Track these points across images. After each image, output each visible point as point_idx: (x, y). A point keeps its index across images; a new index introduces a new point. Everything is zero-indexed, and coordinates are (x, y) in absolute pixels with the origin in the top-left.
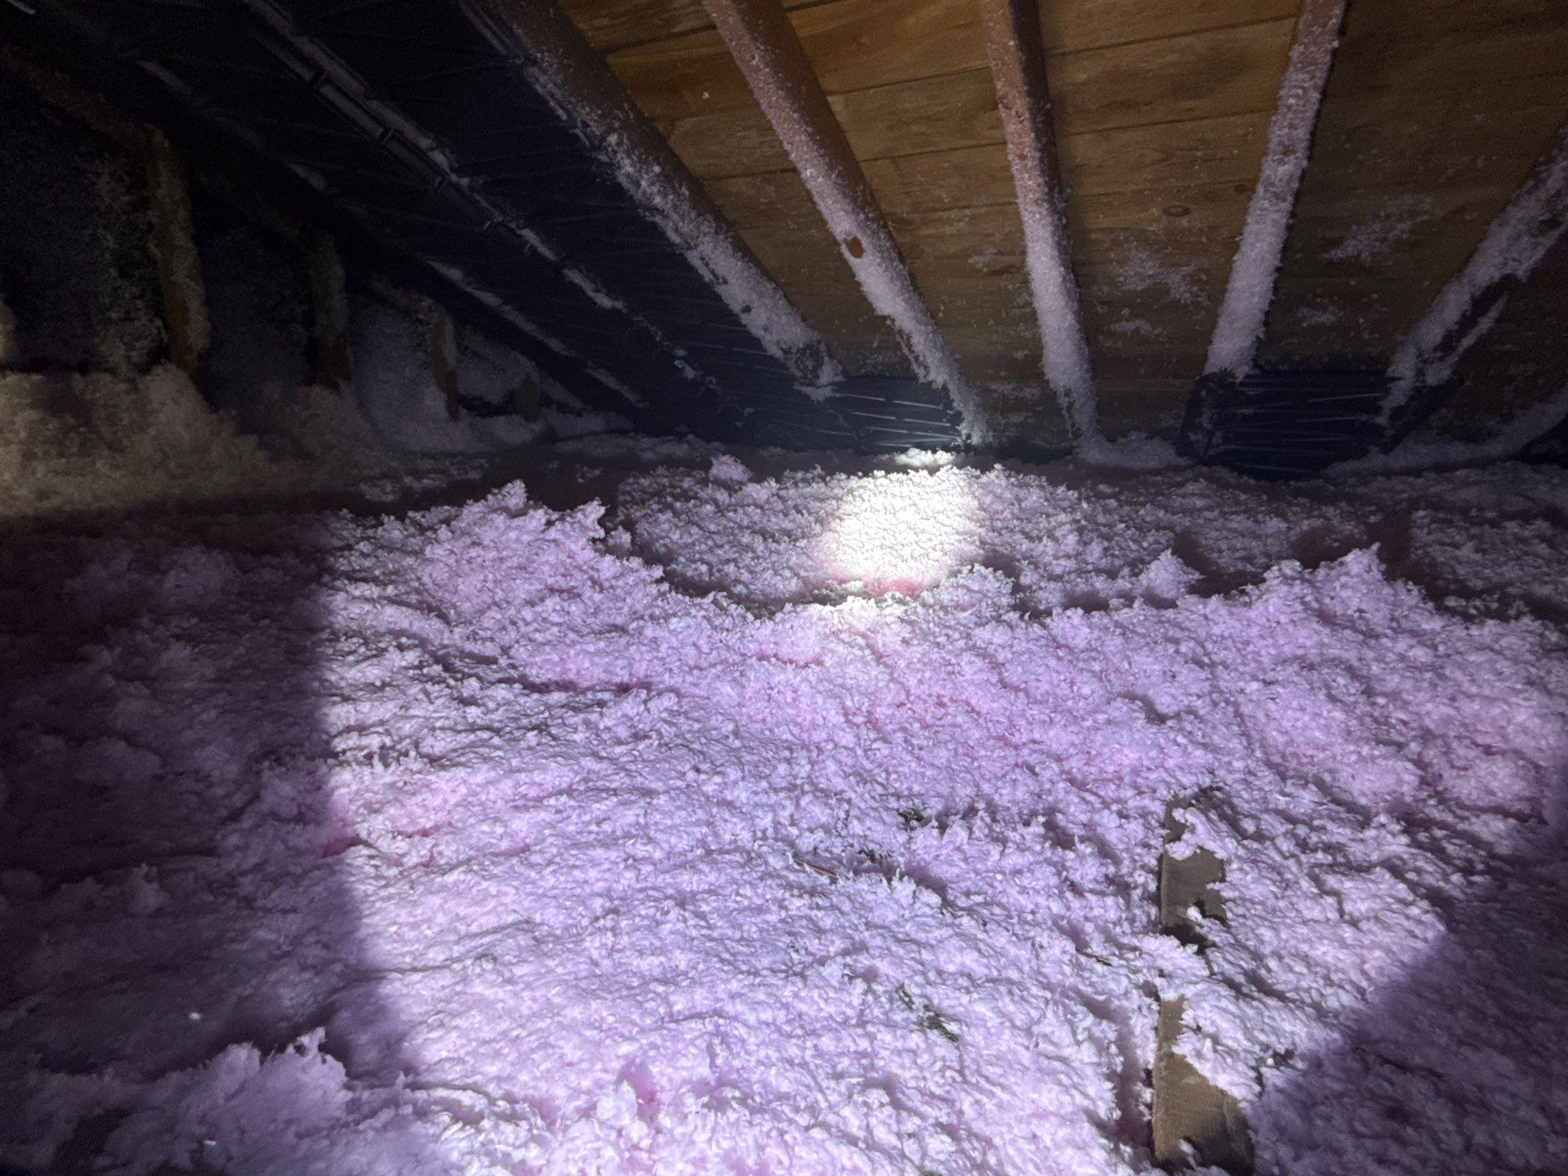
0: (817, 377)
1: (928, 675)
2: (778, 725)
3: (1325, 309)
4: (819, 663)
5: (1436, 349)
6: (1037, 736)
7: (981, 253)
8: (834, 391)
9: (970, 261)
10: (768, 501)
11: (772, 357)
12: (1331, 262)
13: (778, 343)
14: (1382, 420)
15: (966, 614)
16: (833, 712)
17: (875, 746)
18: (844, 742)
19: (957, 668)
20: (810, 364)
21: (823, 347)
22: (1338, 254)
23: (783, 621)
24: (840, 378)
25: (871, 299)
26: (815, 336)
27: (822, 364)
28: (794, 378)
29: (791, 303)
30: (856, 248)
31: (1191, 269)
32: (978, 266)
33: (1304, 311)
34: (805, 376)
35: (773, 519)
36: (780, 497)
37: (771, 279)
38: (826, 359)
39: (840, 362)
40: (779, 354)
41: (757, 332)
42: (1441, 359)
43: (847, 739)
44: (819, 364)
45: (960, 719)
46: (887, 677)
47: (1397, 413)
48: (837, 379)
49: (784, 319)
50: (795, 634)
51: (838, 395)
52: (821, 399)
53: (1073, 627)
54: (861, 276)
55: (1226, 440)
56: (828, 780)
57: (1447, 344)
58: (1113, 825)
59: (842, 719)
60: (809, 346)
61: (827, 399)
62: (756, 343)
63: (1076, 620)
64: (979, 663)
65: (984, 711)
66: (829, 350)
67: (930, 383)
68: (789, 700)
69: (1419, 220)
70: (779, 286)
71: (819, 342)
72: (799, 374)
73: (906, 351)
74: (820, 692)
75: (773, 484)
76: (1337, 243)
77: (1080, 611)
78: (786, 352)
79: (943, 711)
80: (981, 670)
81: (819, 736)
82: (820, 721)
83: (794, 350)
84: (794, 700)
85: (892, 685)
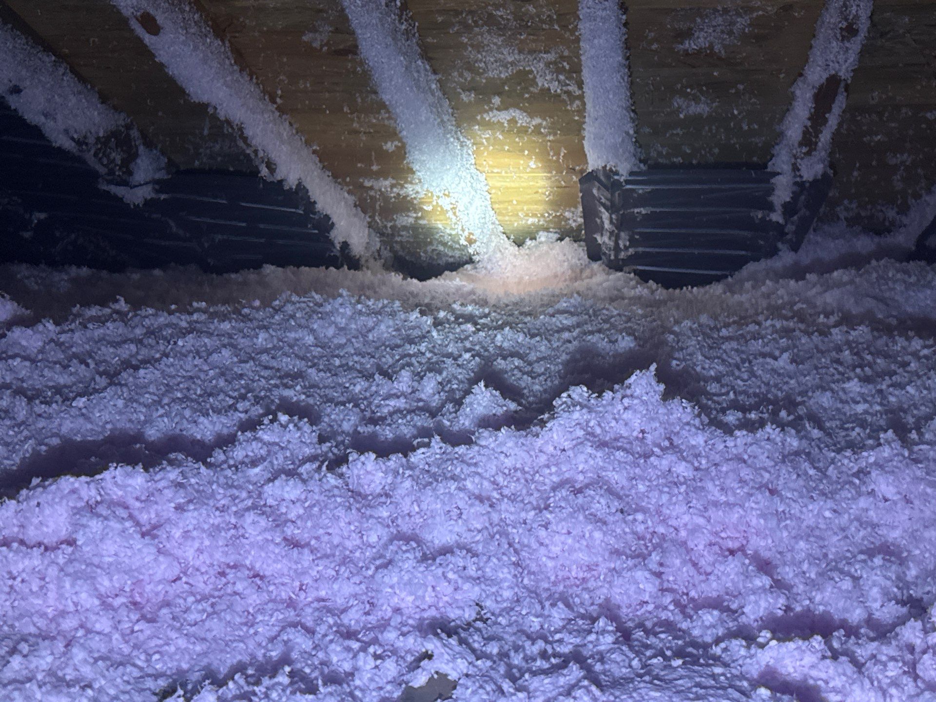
0: (131, 173)
1: (207, 543)
2: (21, 617)
3: (696, 100)
4: (71, 542)
5: (801, 144)
6: (323, 593)
7: (314, 30)
8: (157, 191)
9: (305, 38)
10: (41, 351)
11: (60, 150)
12: (686, 53)
13: (66, 131)
14: (776, 217)
15: (257, 470)
16: (84, 595)
17: (136, 628)
18: (98, 627)
19: (241, 531)
20: (117, 157)
21: (135, 133)
22: (690, 45)
23: (28, 498)
24: (161, 175)
25: (182, 81)
26: (121, 119)
27: (136, 155)
28: (95, 175)
29: (82, 79)
30: (150, 24)
31: (551, 57)
32: (317, 45)
33: (678, 102)
34: (111, 172)
35: (46, 372)
36: (60, 344)
37: (49, 48)
38: (141, 149)
39: (163, 153)
40: (68, 145)
41: (32, 116)
42: (809, 153)
43: (103, 624)
44: (131, 157)
45: (239, 587)
46: (153, 550)
47: (789, 209)
48: (158, 176)
49: (73, 100)
50: (42, 511)
51: (163, 197)
52: (139, 201)
53: (368, 473)
54: (162, 57)
55: (633, 242)
56: (76, 670)
57: (809, 140)
58: (368, 667)
59: (97, 602)
60: (114, 134)
61: (147, 203)
62: (36, 131)
63: (370, 466)
64: (263, 522)
65: (267, 573)
66: (144, 136)
67: (281, 182)
68: (35, 588)
69: (755, 15)
70: (61, 57)
71: (128, 127)
72: (102, 170)
73: (241, 144)
74: (67, 575)
75: (51, 326)
76: (688, 34)
77: (373, 456)
78: (79, 143)
79: (224, 580)
80: (266, 530)
81: (68, 624)
82: (71, 608)
83: (91, 140)
84: (41, 588)
85: (161, 558)
